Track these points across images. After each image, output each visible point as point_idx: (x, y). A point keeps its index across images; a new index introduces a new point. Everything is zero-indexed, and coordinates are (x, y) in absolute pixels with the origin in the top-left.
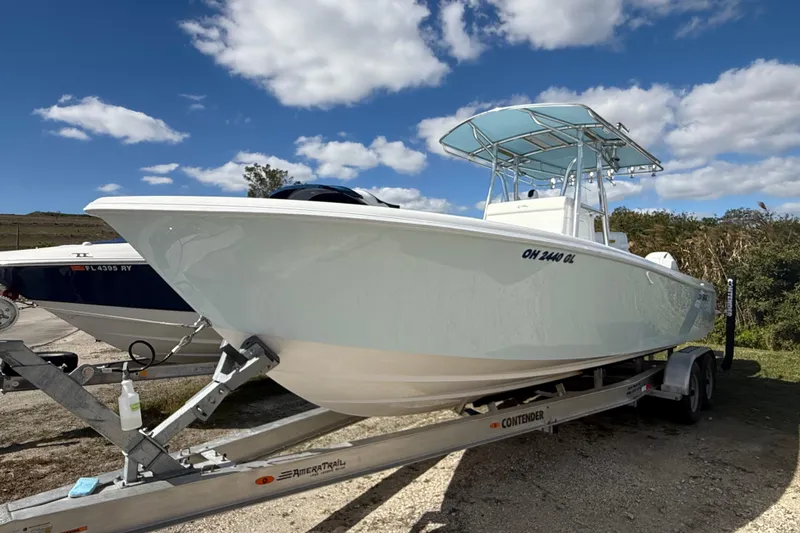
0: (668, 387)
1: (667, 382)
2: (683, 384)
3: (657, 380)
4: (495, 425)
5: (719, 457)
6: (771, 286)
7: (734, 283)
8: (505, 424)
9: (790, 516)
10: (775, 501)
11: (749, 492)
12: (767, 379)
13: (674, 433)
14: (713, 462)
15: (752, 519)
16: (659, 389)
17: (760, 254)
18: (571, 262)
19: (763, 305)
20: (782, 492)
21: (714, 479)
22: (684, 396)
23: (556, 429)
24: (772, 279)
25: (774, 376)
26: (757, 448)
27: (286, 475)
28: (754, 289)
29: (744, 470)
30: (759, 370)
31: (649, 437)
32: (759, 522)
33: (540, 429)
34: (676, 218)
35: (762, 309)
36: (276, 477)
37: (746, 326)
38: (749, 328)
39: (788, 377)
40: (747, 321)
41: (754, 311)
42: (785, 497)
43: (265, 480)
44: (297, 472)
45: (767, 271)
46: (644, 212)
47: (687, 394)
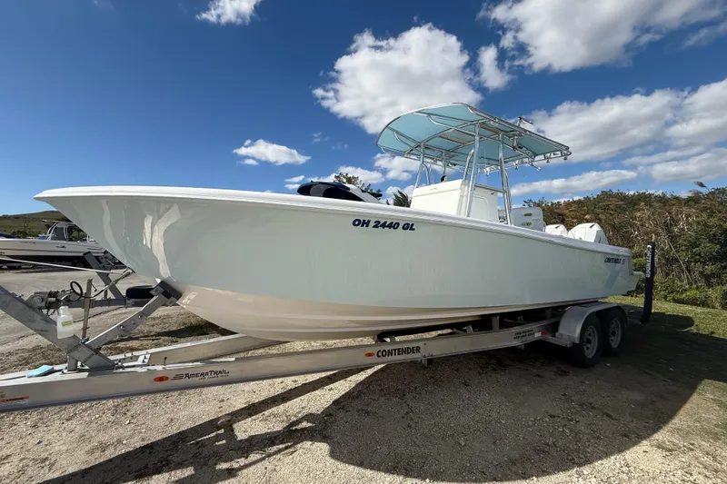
0: (562, 335)
1: (561, 330)
2: (575, 333)
3: (554, 328)
4: (370, 355)
5: (591, 400)
6: (717, 252)
7: (653, 249)
8: (380, 354)
9: (625, 469)
10: (620, 451)
11: (599, 438)
12: (697, 334)
13: (564, 373)
14: (581, 405)
15: (580, 465)
16: (554, 336)
17: (705, 225)
18: (411, 229)
19: (709, 268)
20: (635, 444)
21: (571, 420)
22: (575, 344)
23: (430, 361)
24: (718, 246)
25: (706, 332)
26: (638, 397)
27: (178, 377)
28: (700, 255)
29: (609, 416)
30: (692, 325)
31: (538, 376)
32: (586, 470)
33: (419, 360)
34: (656, 197)
35: (708, 272)
36: (171, 377)
37: (694, 286)
38: (697, 288)
39: (719, 334)
40: (696, 282)
41: (701, 273)
42: (636, 448)
43: (161, 379)
44: (188, 376)
45: (712, 239)
46: (632, 193)
47: (577, 342)
